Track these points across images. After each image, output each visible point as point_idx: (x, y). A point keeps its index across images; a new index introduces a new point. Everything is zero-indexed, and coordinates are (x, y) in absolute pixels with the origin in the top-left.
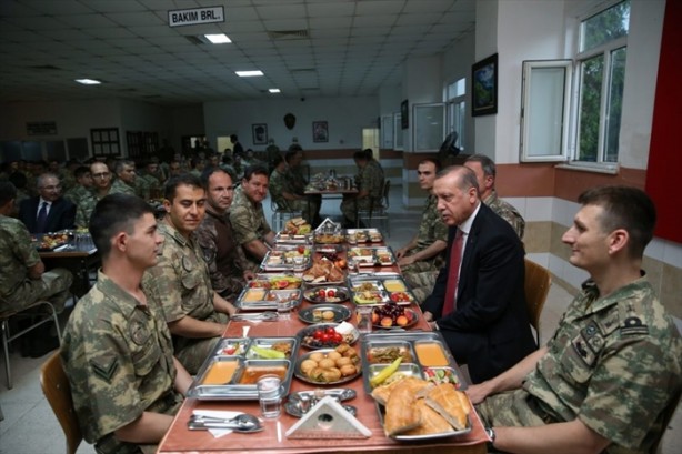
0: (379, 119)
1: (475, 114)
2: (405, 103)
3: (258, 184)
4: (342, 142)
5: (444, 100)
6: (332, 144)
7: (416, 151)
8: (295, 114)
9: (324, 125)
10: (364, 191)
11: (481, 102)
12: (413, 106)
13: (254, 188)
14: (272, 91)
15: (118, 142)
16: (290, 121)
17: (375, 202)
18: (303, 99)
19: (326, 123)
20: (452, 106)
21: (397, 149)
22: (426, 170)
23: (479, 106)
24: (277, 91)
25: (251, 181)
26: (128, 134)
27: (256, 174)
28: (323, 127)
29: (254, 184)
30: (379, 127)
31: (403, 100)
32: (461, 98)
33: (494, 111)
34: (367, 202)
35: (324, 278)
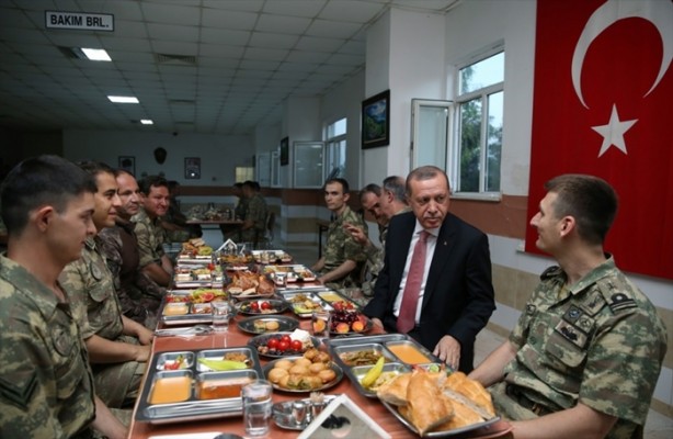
0: (254, 157)
1: (365, 147)
2: (286, 140)
3: (159, 197)
4: (214, 179)
5: (324, 139)
6: (205, 181)
7: (296, 187)
8: (167, 149)
9: (197, 161)
10: (249, 222)
11: (371, 135)
12: (294, 143)
13: (155, 201)
14: (144, 122)
16: (160, 155)
17: (260, 235)
18: (175, 134)
19: (198, 159)
20: (332, 145)
21: (273, 186)
22: (333, 190)
23: (370, 139)
24: (150, 122)
25: (151, 195)
27: (156, 186)
28: (196, 163)
29: (155, 197)
30: (254, 165)
31: (284, 137)
32: (341, 138)
33: (386, 142)
34: (252, 233)
35: (253, 290)
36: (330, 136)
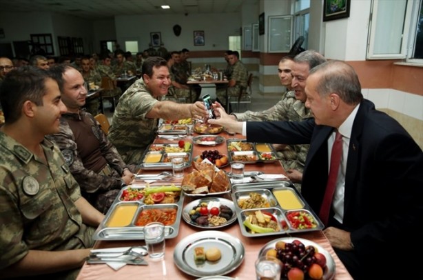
0: (241, 29)
1: (326, 19)
2: (263, 15)
3: (162, 77)
4: (214, 46)
5: (292, 13)
6: (208, 47)
7: (270, 52)
8: (180, 24)
9: (202, 33)
11: (332, 9)
12: (269, 17)
13: (159, 81)
14: (164, 7)
15: (51, 44)
16: (177, 30)
17: (243, 91)
18: (186, 14)
21: (254, 50)
22: (286, 68)
23: (330, 12)
24: (167, 7)
26: (59, 38)
27: (158, 66)
28: (201, 35)
30: (241, 35)
31: (261, 13)
32: (306, 11)
33: (346, 15)
34: (237, 89)
36: (297, 11)
